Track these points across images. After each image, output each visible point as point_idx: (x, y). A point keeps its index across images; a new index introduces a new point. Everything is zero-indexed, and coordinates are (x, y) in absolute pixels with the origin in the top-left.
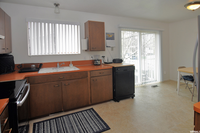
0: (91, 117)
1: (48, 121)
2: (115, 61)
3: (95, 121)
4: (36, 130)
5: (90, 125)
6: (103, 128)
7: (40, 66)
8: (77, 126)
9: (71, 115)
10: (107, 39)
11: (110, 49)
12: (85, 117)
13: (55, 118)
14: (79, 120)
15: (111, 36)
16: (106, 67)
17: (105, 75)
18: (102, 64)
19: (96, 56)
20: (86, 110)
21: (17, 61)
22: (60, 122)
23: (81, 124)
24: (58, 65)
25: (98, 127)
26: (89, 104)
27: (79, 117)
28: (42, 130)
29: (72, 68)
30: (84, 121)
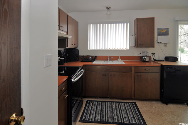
0: (131, 109)
1: (97, 102)
2: (167, 59)
3: (134, 114)
4: (87, 105)
5: (128, 115)
6: (139, 123)
7: (95, 58)
8: (117, 113)
9: (114, 103)
10: (159, 35)
11: (162, 45)
12: (125, 108)
13: (102, 101)
14: (120, 109)
15: (164, 31)
16: (156, 64)
17: (151, 73)
18: (152, 61)
19: (145, 52)
20: (129, 103)
21: (81, 53)
22: (105, 105)
23: (121, 113)
24: (108, 58)
25: (135, 120)
26: (133, 98)
27: (120, 106)
28: (91, 107)
29: (120, 62)
30: (124, 111)
